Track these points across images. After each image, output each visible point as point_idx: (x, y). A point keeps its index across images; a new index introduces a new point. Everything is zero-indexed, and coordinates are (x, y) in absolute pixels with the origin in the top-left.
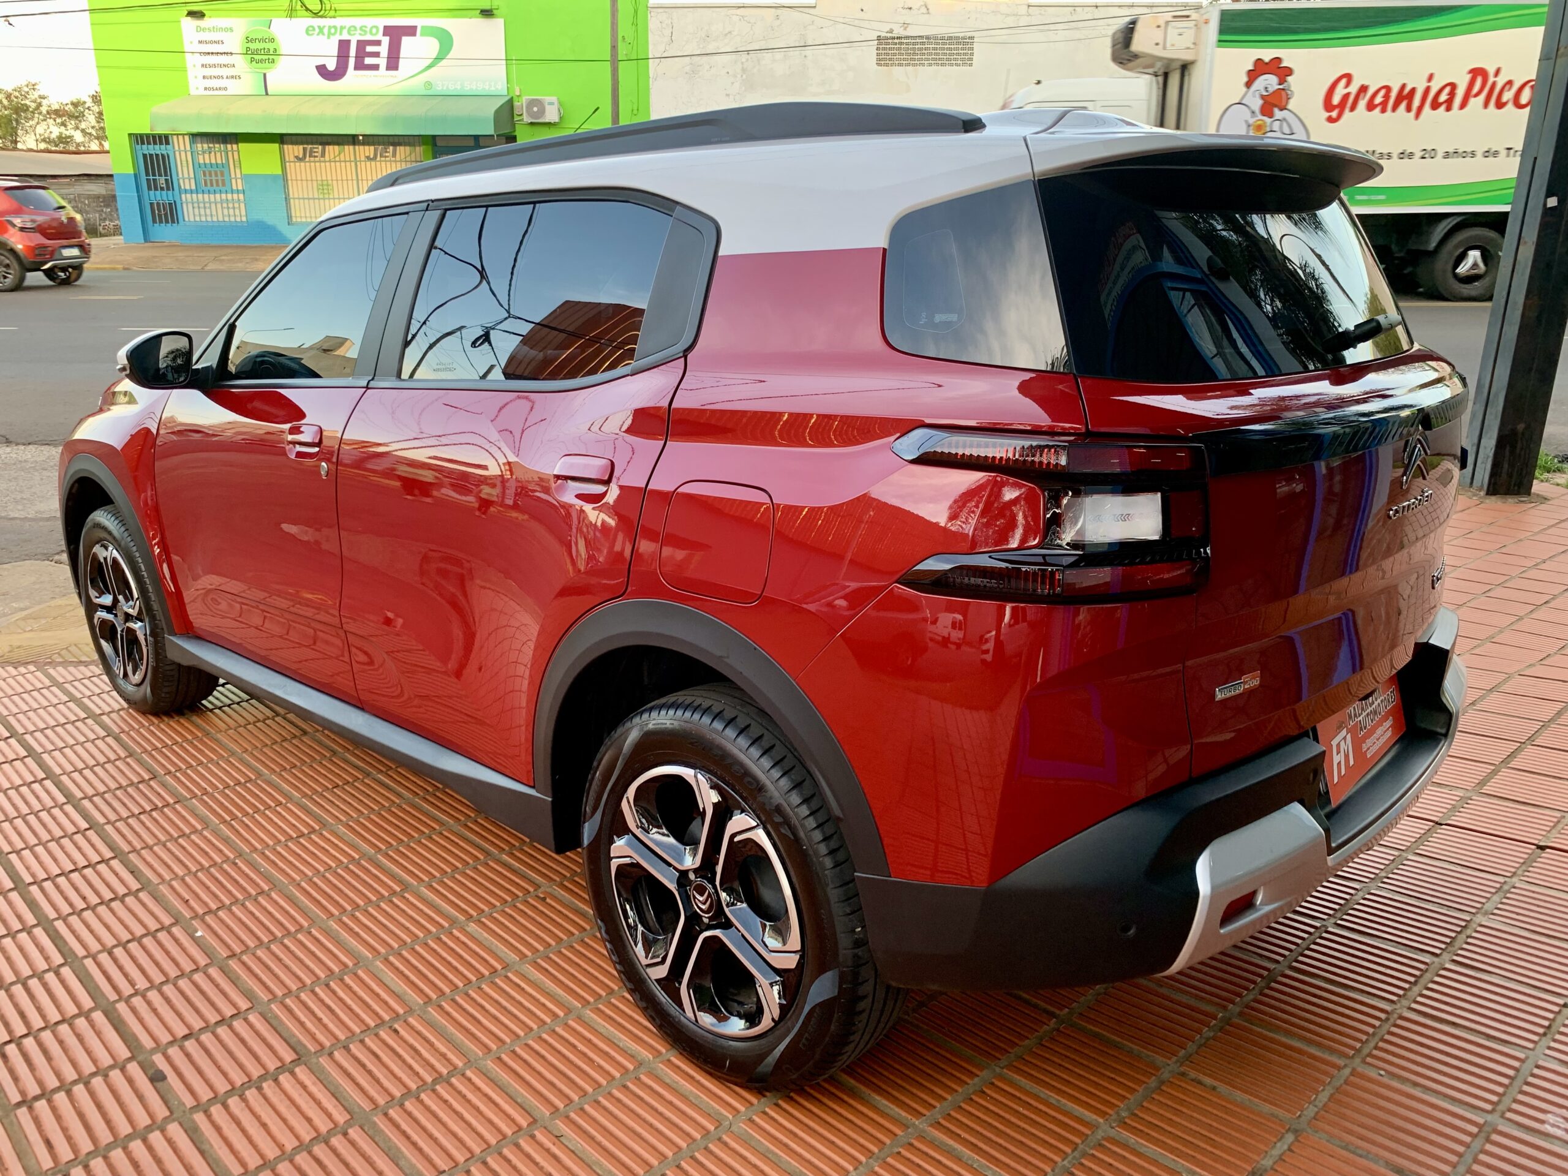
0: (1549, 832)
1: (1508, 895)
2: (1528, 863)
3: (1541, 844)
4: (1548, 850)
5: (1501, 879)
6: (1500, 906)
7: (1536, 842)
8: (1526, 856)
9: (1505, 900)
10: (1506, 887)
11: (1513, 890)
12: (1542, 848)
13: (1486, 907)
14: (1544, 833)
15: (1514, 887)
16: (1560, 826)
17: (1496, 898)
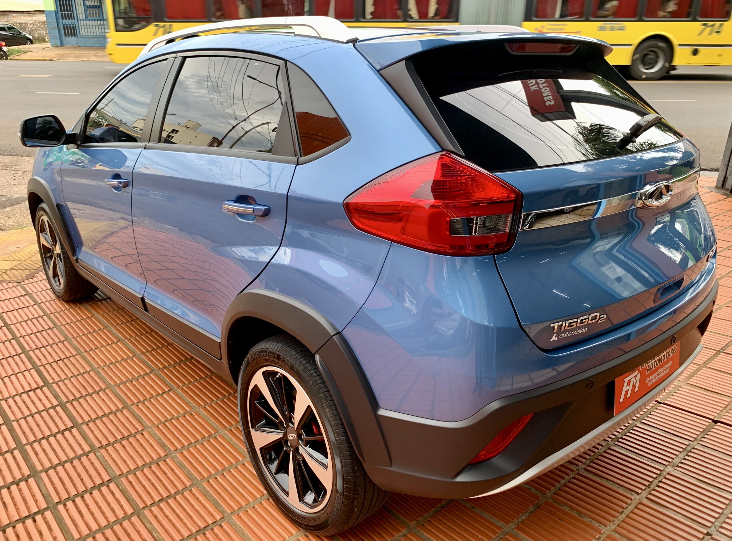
0: (722, 411)
1: (690, 454)
2: (706, 432)
3: (716, 419)
4: (719, 424)
5: (687, 442)
6: (683, 461)
7: (712, 418)
8: (705, 427)
9: (686, 457)
10: (689, 448)
11: (693, 450)
12: (715, 422)
13: (674, 461)
14: (718, 412)
15: (694, 448)
16: (729, 407)
17: (682, 456)
